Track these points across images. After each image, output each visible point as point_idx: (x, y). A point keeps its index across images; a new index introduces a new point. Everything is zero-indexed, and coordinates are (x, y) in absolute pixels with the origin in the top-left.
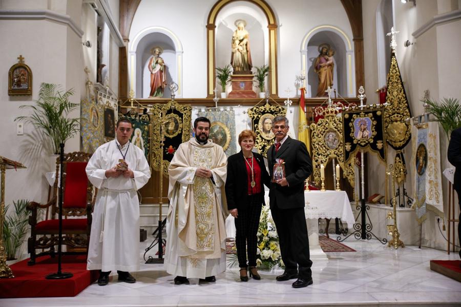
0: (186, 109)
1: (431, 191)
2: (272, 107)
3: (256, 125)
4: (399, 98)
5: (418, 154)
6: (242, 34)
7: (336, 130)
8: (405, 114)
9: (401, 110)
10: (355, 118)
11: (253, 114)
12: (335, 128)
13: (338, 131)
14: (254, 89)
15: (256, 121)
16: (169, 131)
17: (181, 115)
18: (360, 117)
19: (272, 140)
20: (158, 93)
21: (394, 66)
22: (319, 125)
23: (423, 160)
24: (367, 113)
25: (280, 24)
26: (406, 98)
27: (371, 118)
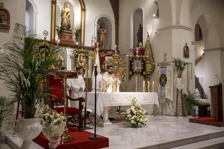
0: (52, 47)
1: (168, 93)
2: (84, 50)
3: (76, 58)
4: (149, 54)
5: (161, 78)
6: (67, 10)
7: (118, 65)
8: (152, 61)
9: (150, 59)
10: (134, 61)
12: (118, 64)
13: (119, 65)
14: (73, 40)
15: (77, 57)
17: (49, 50)
18: (137, 60)
19: (83, 66)
21: (148, 40)
22: (110, 62)
23: (164, 80)
24: (139, 59)
25: (86, 9)
26: (152, 55)
27: (141, 61)
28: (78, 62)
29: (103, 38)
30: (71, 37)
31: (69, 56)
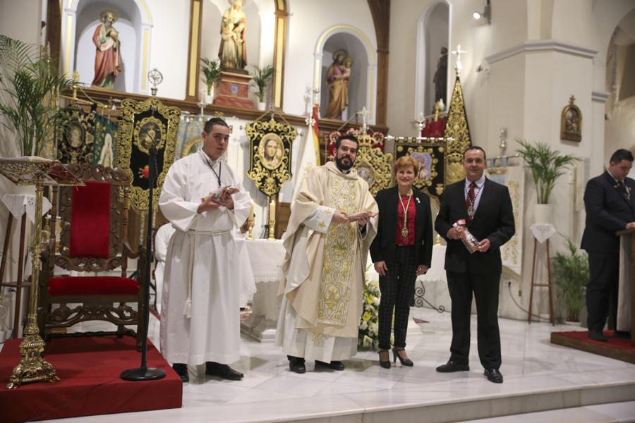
0: (173, 113)
2: (279, 125)
3: (256, 147)
4: (460, 133)
6: (237, 15)
10: (411, 152)
11: (253, 131)
12: (370, 162)
13: (374, 166)
14: (251, 96)
15: (257, 142)
16: (146, 144)
17: (165, 121)
18: (418, 151)
19: (275, 170)
20: (107, 82)
21: (458, 93)
24: (426, 148)
25: (291, 13)
26: (469, 134)
27: (431, 155)
28: (259, 159)
29: (341, 91)
30: (247, 88)
31: (239, 141)
